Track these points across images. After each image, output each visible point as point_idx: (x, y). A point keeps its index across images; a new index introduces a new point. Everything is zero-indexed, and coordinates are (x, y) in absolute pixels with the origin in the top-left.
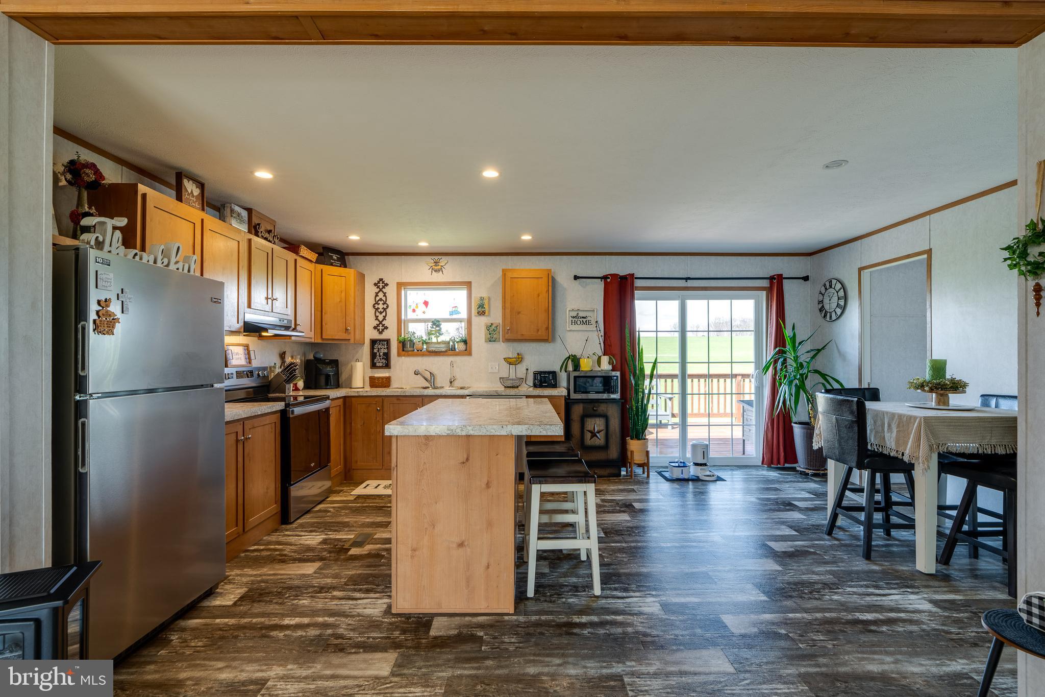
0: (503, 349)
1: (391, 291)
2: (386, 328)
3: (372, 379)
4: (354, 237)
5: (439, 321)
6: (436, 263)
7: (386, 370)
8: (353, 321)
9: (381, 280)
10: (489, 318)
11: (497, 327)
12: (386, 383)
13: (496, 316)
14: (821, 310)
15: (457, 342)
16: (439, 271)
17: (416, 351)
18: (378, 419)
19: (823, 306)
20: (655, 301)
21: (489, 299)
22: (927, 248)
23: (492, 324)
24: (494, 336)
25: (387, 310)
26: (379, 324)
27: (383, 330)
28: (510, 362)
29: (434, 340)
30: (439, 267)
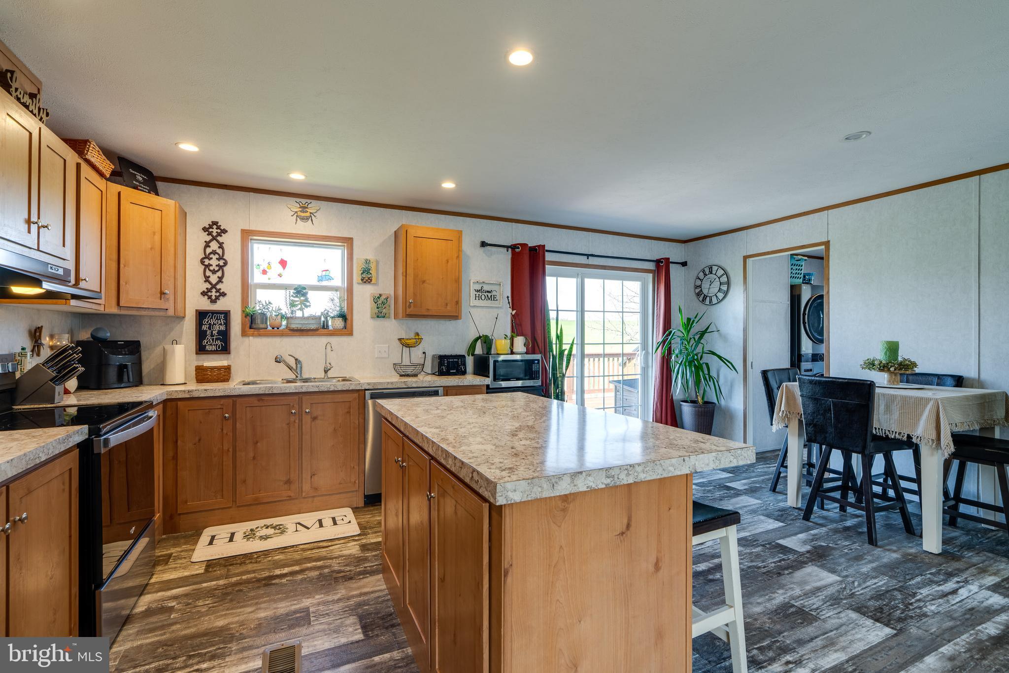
0: (394, 328)
1: (232, 242)
2: (224, 294)
3: (200, 370)
4: (188, 147)
5: (305, 289)
6: (304, 208)
7: (222, 356)
8: (172, 279)
9: (215, 223)
10: (376, 287)
11: (387, 299)
12: (224, 374)
13: (386, 284)
14: (698, 295)
15: (332, 318)
16: (308, 219)
17: (270, 328)
18: (225, 432)
19: (701, 290)
20: (556, 278)
21: (377, 262)
22: (824, 240)
23: (380, 295)
24: (384, 311)
25: (225, 268)
26: (211, 288)
27: (217, 298)
28: (405, 344)
29: (299, 314)
30: (308, 214)
